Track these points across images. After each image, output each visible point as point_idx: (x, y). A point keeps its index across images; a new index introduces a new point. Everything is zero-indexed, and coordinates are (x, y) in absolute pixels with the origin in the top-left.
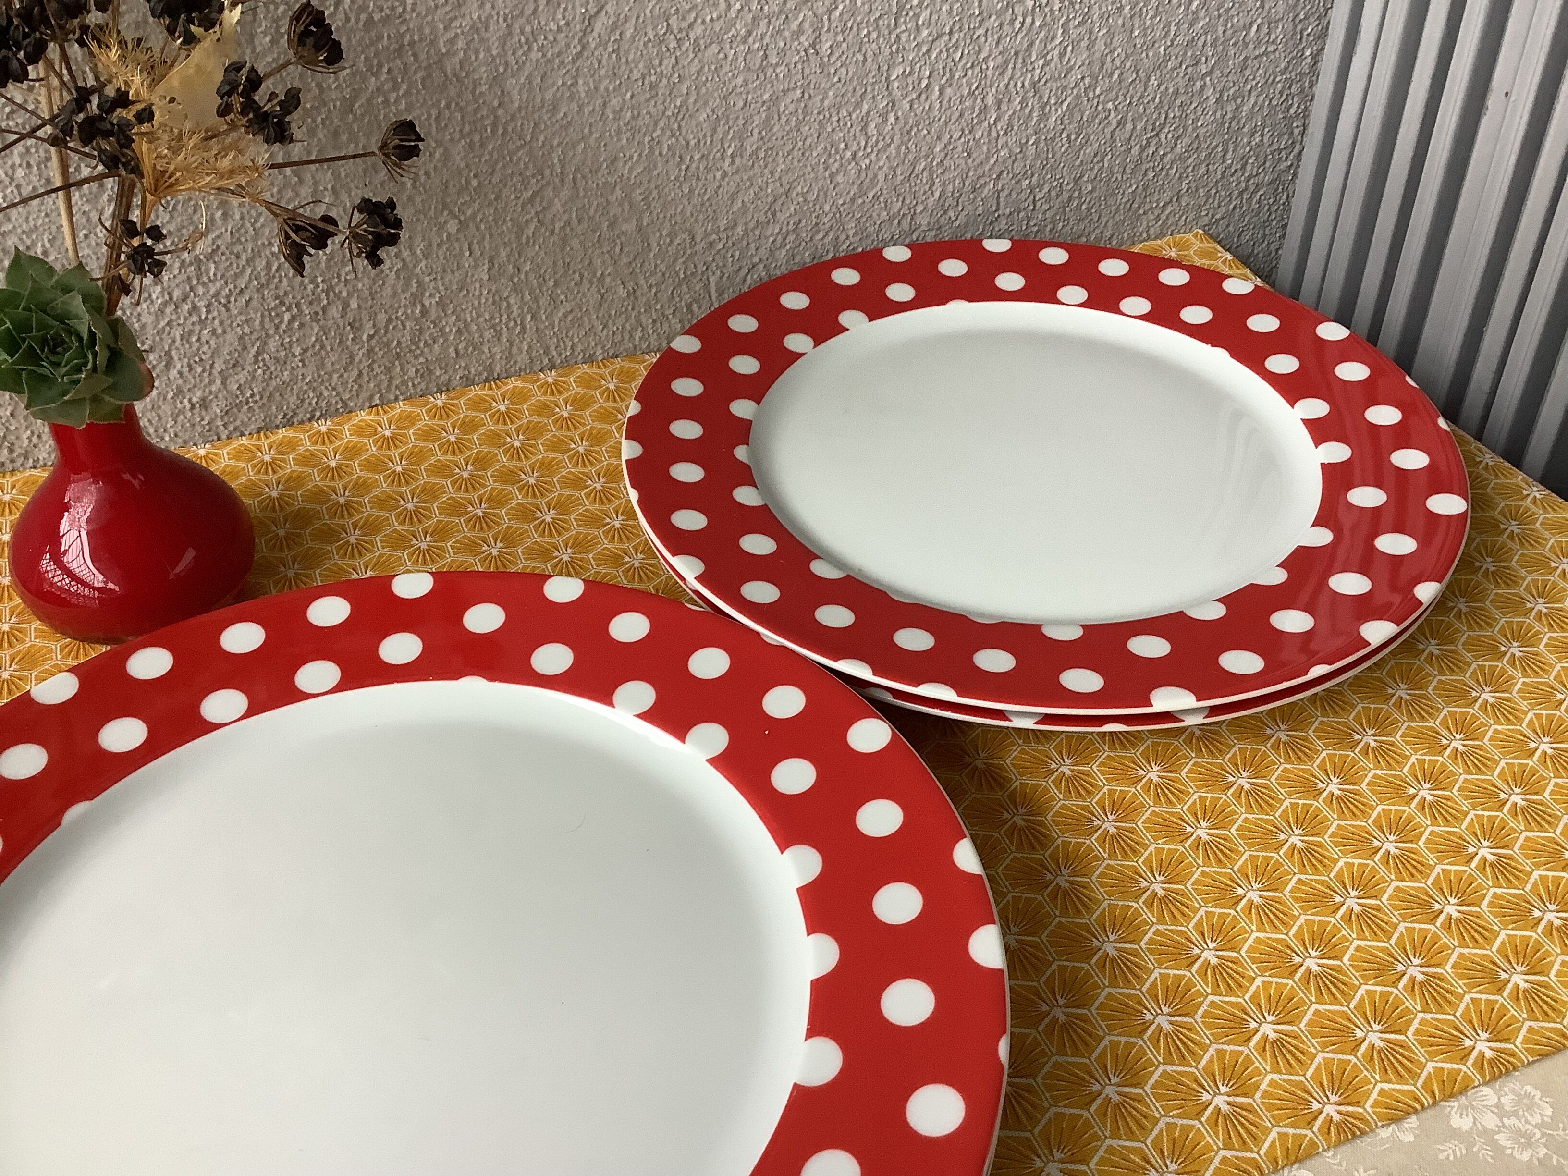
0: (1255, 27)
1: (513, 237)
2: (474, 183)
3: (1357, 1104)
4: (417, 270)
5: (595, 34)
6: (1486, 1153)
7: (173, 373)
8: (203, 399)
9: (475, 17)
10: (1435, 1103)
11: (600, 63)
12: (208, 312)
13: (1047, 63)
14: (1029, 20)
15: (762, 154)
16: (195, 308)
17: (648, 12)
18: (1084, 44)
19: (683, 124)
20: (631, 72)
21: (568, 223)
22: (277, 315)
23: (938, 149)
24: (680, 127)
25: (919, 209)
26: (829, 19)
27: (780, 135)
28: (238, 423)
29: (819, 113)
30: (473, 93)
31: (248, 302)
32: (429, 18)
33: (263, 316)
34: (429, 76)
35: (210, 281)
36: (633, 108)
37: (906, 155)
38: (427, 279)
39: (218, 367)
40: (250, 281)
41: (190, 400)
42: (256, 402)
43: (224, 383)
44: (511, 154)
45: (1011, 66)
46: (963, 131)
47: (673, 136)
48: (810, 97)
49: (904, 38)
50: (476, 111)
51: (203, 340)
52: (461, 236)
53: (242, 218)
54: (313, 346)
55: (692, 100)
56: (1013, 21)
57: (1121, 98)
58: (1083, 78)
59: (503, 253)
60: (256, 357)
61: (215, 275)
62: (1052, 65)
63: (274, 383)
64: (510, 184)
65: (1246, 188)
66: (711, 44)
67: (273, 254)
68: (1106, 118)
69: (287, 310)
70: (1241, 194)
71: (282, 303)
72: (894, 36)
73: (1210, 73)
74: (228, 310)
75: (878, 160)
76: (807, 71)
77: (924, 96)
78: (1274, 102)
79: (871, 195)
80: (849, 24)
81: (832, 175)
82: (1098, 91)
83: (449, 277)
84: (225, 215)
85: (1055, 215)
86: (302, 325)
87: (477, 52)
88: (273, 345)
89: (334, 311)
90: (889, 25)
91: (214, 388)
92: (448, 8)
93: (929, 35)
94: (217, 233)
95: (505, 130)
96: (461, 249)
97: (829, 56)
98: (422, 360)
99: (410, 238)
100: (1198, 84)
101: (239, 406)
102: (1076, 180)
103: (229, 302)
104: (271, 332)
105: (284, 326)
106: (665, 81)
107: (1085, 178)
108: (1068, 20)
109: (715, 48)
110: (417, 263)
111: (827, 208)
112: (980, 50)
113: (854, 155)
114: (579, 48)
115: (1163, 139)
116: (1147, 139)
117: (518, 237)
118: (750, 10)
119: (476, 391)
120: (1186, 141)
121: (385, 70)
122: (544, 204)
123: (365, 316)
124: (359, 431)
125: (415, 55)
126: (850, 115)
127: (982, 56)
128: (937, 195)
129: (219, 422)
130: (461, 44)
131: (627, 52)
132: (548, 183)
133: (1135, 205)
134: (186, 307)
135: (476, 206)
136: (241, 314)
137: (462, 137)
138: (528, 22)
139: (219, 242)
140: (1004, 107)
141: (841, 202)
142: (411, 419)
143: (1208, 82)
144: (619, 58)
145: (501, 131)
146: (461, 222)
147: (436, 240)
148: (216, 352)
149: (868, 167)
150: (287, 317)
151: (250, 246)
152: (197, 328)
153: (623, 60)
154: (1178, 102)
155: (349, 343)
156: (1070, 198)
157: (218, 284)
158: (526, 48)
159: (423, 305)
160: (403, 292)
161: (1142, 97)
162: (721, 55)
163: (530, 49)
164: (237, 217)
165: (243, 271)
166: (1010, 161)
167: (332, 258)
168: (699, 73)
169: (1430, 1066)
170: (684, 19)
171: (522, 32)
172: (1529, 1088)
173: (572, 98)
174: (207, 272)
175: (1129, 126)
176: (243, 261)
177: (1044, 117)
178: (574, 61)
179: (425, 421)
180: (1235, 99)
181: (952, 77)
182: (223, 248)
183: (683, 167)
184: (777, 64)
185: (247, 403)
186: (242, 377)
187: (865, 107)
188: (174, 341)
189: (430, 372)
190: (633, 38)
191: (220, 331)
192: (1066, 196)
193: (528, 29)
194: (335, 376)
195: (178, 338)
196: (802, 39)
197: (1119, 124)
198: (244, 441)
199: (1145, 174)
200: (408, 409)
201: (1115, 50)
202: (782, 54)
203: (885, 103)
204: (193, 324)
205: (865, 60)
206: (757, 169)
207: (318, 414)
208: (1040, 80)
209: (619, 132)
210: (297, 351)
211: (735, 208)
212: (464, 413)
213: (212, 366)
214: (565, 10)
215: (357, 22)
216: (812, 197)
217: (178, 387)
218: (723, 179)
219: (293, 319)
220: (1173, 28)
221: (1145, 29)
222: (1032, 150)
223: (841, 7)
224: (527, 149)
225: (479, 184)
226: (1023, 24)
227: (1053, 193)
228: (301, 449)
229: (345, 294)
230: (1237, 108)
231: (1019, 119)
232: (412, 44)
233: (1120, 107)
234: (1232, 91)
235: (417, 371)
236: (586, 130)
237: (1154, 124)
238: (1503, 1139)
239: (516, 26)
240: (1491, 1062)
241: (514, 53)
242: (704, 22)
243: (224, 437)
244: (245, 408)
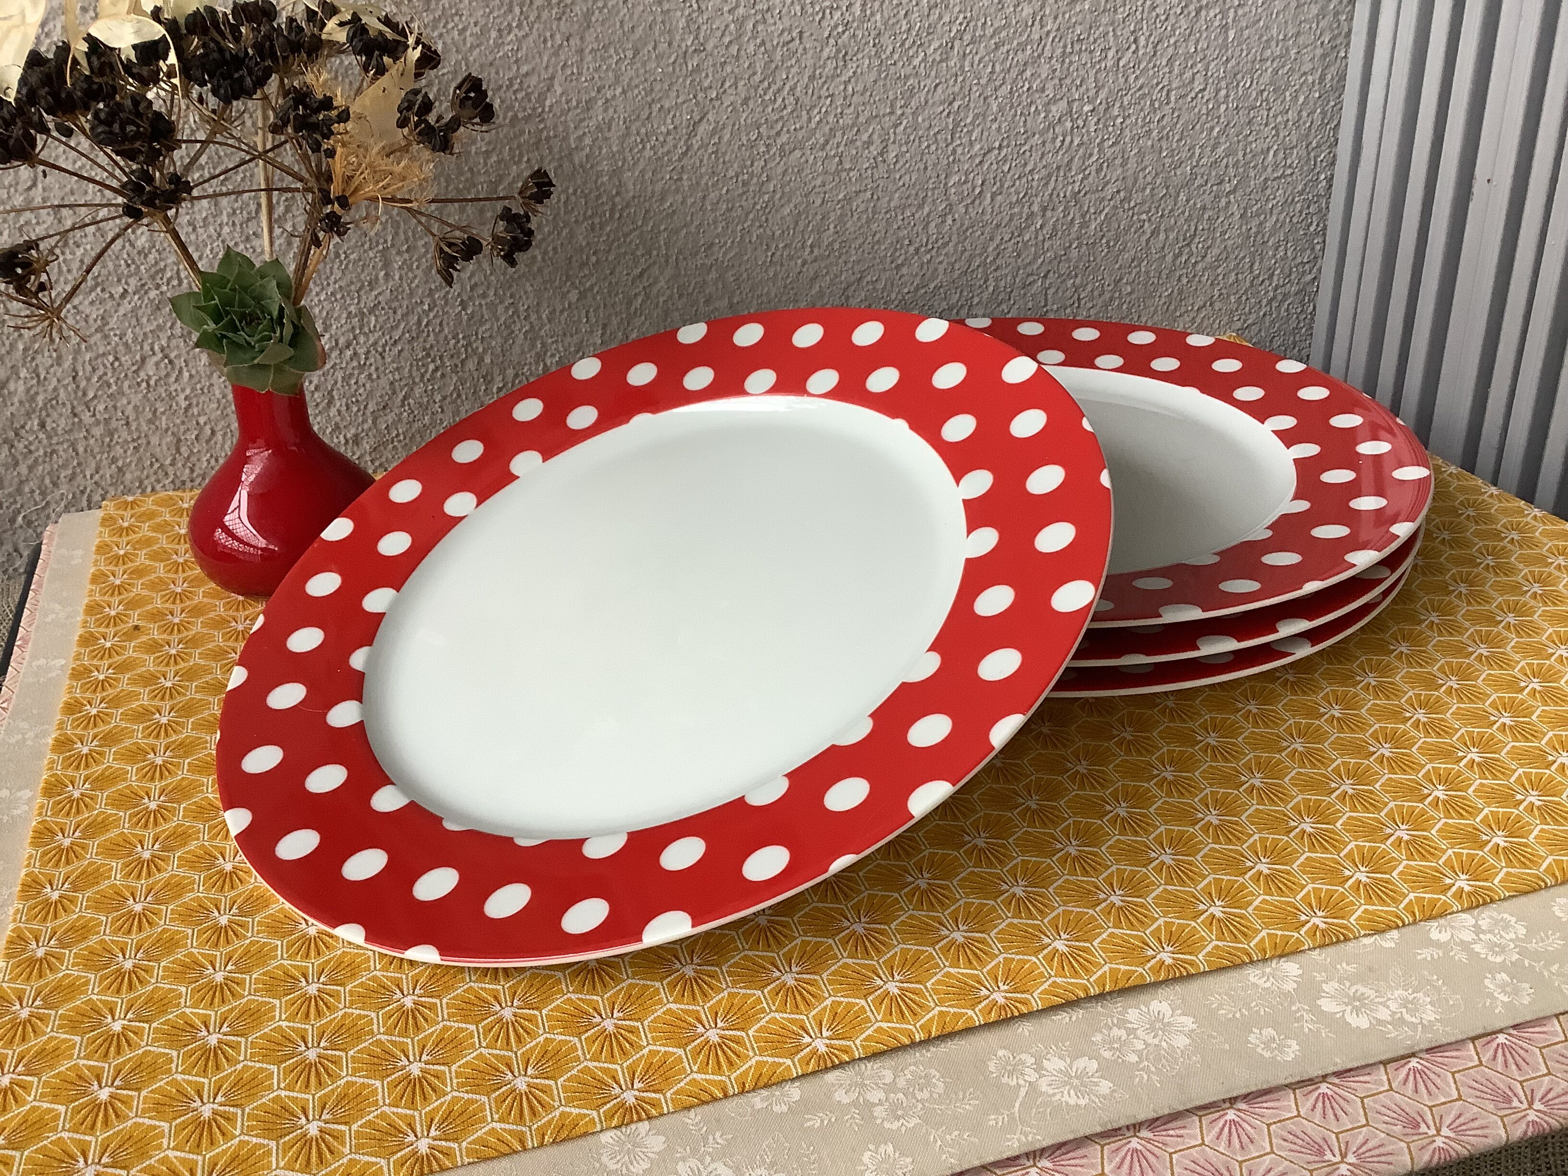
0: (1272, 153)
1: (624, 306)
2: (594, 259)
3: (1343, 918)
4: (542, 333)
5: (698, 137)
6: (1463, 957)
7: (333, 411)
8: (356, 436)
9: (600, 118)
10: (1415, 922)
11: (701, 161)
12: (366, 359)
13: (1085, 178)
14: (1068, 139)
15: (836, 246)
16: (355, 354)
17: (742, 120)
18: (1118, 161)
19: (770, 217)
20: (727, 170)
21: (671, 297)
22: (423, 365)
23: (991, 248)
24: (767, 219)
25: (976, 300)
26: (895, 133)
27: (852, 230)
28: (384, 459)
29: (886, 213)
30: (596, 182)
31: (400, 352)
32: (563, 119)
33: (411, 365)
34: (561, 166)
35: (370, 331)
36: (728, 201)
37: (963, 252)
38: (550, 341)
39: (371, 408)
40: (403, 333)
41: (345, 437)
42: (400, 441)
43: (374, 422)
44: (626, 236)
45: (1054, 178)
46: (1013, 233)
47: (761, 226)
48: (878, 198)
49: (959, 150)
50: (598, 197)
51: (360, 383)
52: (580, 304)
53: (401, 278)
54: (451, 394)
55: (778, 196)
56: (1054, 140)
57: (1153, 210)
58: (1118, 192)
59: (615, 321)
60: (403, 401)
61: (375, 327)
62: (1091, 179)
63: (416, 425)
64: (623, 261)
65: (1274, 297)
66: (794, 149)
67: (424, 311)
68: (1141, 227)
69: (433, 361)
70: (1270, 302)
71: (428, 355)
72: (951, 148)
73: (1234, 191)
74: (383, 358)
75: (938, 256)
76: (876, 176)
77: (977, 202)
78: (1295, 220)
79: (932, 286)
80: (912, 138)
81: (898, 267)
82: (1132, 204)
83: (568, 339)
84: (386, 275)
85: (1098, 313)
86: (443, 375)
87: (600, 148)
88: (418, 391)
89: (471, 365)
90: (946, 139)
91: (366, 426)
92: (579, 111)
93: (981, 149)
94: (380, 290)
95: (621, 216)
96: (579, 316)
97: (894, 164)
99: (538, 304)
100: (1224, 201)
101: (385, 444)
102: (1117, 282)
103: (385, 351)
104: (417, 380)
105: (428, 376)
106: (755, 180)
107: (1125, 281)
108: (1103, 141)
109: (798, 153)
110: (543, 326)
111: (893, 296)
112: (1026, 164)
113: (917, 250)
114: (684, 148)
115: (1194, 249)
116: (1180, 248)
117: (628, 308)
118: (828, 123)
120: (1215, 251)
121: (525, 159)
122: (651, 280)
123: (496, 371)
125: (550, 148)
126: (913, 215)
127: (1029, 168)
128: (991, 289)
129: (368, 458)
130: (588, 141)
131: (725, 153)
132: (655, 263)
133: (1172, 308)
134: (349, 353)
135: (593, 280)
136: (393, 362)
137: (585, 219)
138: (644, 125)
139: (380, 298)
140: (1049, 214)
141: (906, 290)
143: (1232, 200)
144: (717, 158)
145: (617, 215)
146: (580, 292)
147: (559, 308)
148: (370, 395)
149: (929, 262)
150: (431, 367)
151: (405, 303)
152: (356, 372)
153: (721, 160)
154: (1206, 216)
155: (481, 393)
156: (1111, 299)
157: (376, 335)
158: (640, 146)
159: (545, 365)
160: (530, 351)
161: (1172, 211)
162: (803, 159)
163: (644, 148)
164: (397, 277)
165: (397, 326)
166: (1055, 262)
167: (473, 317)
168: (784, 174)
169: (1412, 896)
170: (772, 127)
171: (638, 134)
172: (1505, 916)
173: (677, 191)
174: (369, 323)
175: (1162, 236)
176: (399, 317)
177: (1084, 225)
178: (680, 160)
180: (1259, 216)
181: (1002, 186)
182: (383, 304)
183: (770, 254)
184: (850, 169)
185: (393, 442)
186: (391, 417)
187: (926, 210)
188: (336, 383)
190: (730, 141)
191: (375, 376)
192: (1107, 296)
193: (643, 131)
195: (340, 379)
196: (872, 148)
197: (1152, 233)
199: (1179, 280)
201: (1145, 168)
202: (855, 159)
203: (943, 206)
204: (353, 368)
205: (926, 168)
206: (832, 259)
208: (1079, 191)
209: (715, 222)
210: (438, 398)
211: (813, 292)
213: (366, 407)
214: (674, 116)
215: (504, 119)
216: (880, 286)
217: (336, 424)
218: (803, 265)
219: (436, 369)
220: (1198, 151)
221: (1173, 150)
222: (1074, 253)
223: (904, 123)
224: (637, 232)
225: (598, 261)
226: (1063, 141)
227: (1096, 293)
229: (481, 350)
230: (1261, 224)
231: (1063, 224)
232: (548, 138)
233: (1153, 219)
234: (1254, 209)
236: (689, 218)
237: (1185, 234)
238: (1477, 948)
239: (633, 128)
240: (1469, 894)
241: (631, 150)
242: (788, 131)
244: (391, 446)
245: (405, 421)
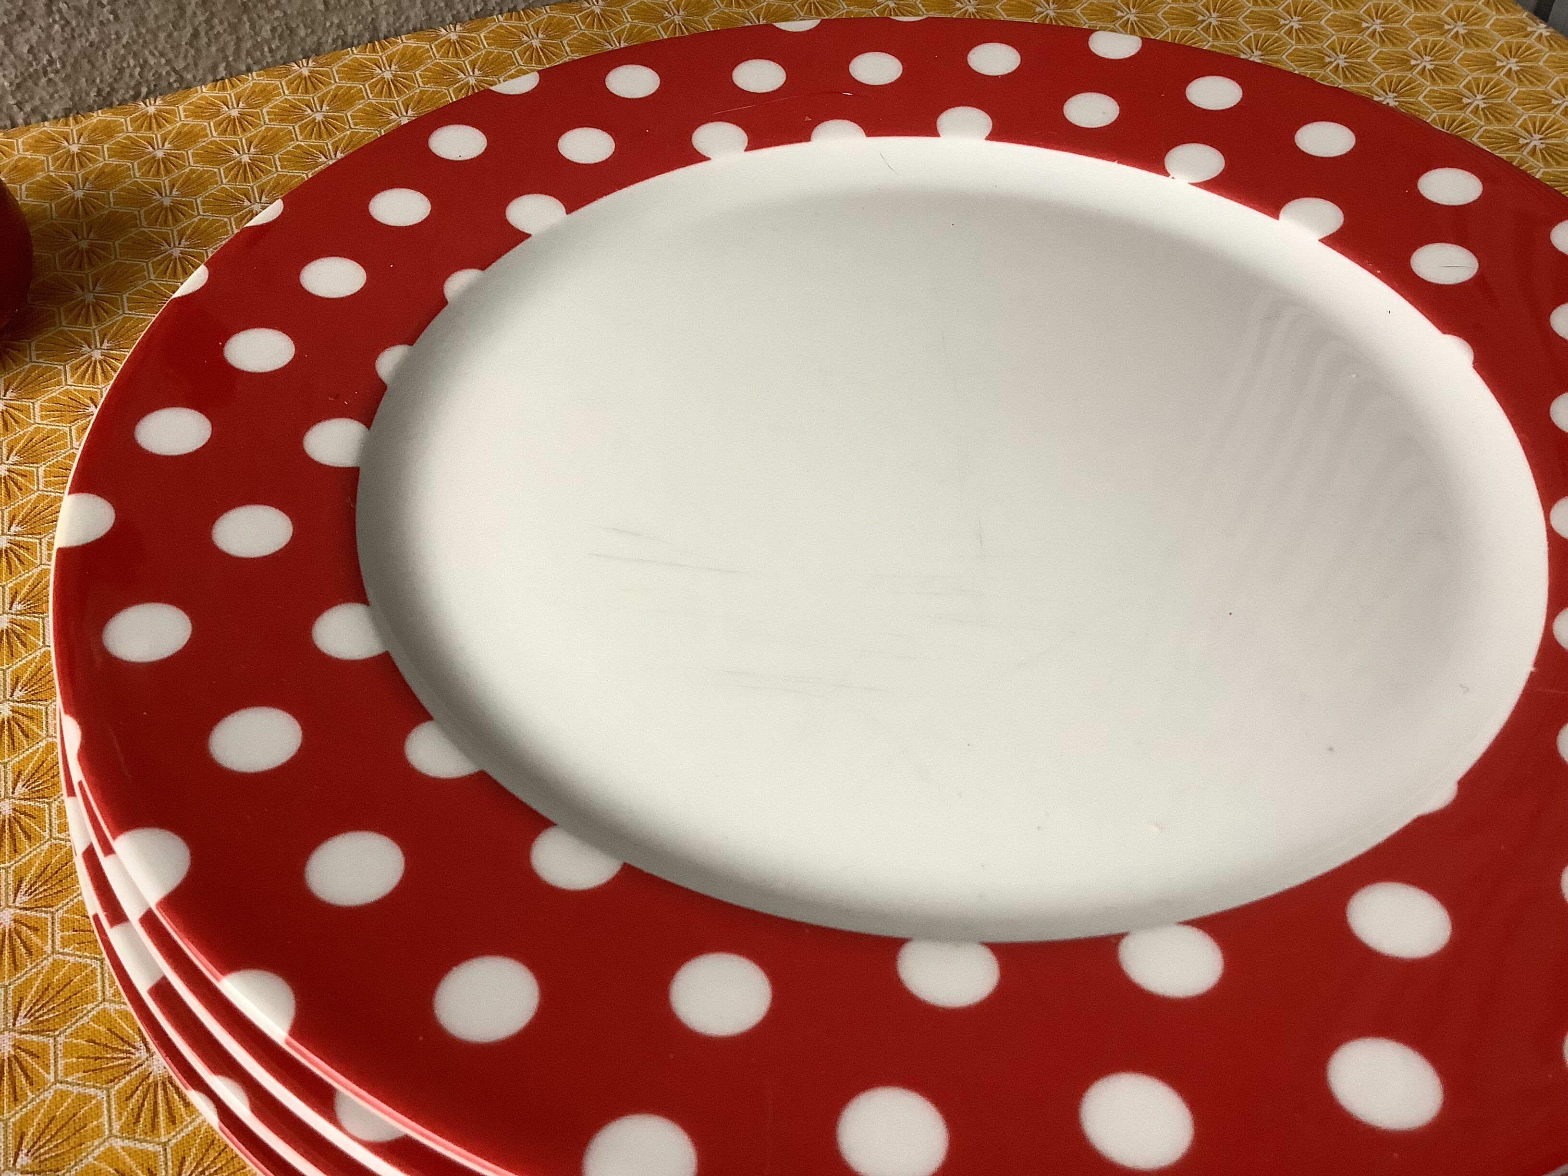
28: (36, 102)
42: (57, 72)
63: (78, 44)
98: (278, 13)
101: (34, 77)
119: (355, 54)
124: (198, 112)
142: (266, 94)
179: (285, 95)
185: (45, 73)
189: (292, 31)
194: (162, 36)
198: (48, 127)
200: (264, 80)
207: (144, 90)
212: (337, 83)
228: (120, 137)
235: (273, 30)
243: (20, 121)
244: (44, 80)
245: (58, 37)
